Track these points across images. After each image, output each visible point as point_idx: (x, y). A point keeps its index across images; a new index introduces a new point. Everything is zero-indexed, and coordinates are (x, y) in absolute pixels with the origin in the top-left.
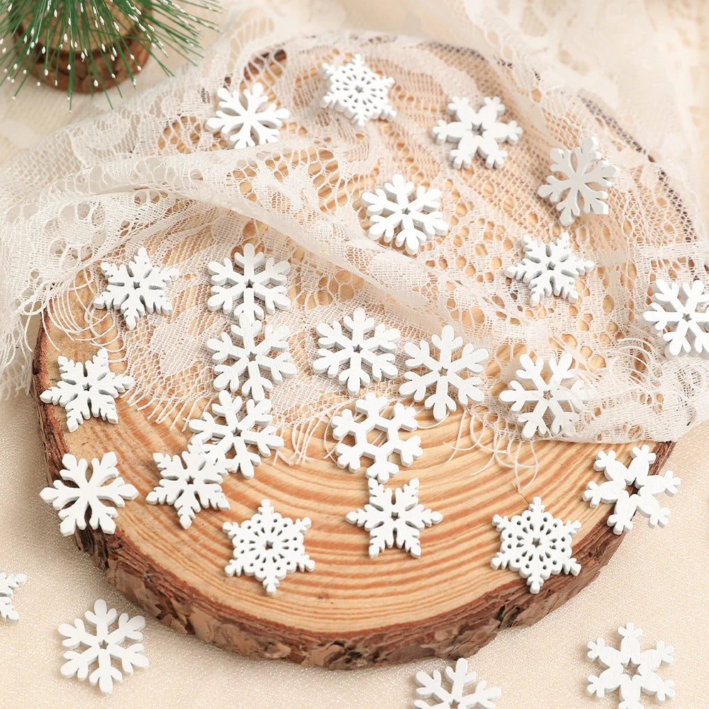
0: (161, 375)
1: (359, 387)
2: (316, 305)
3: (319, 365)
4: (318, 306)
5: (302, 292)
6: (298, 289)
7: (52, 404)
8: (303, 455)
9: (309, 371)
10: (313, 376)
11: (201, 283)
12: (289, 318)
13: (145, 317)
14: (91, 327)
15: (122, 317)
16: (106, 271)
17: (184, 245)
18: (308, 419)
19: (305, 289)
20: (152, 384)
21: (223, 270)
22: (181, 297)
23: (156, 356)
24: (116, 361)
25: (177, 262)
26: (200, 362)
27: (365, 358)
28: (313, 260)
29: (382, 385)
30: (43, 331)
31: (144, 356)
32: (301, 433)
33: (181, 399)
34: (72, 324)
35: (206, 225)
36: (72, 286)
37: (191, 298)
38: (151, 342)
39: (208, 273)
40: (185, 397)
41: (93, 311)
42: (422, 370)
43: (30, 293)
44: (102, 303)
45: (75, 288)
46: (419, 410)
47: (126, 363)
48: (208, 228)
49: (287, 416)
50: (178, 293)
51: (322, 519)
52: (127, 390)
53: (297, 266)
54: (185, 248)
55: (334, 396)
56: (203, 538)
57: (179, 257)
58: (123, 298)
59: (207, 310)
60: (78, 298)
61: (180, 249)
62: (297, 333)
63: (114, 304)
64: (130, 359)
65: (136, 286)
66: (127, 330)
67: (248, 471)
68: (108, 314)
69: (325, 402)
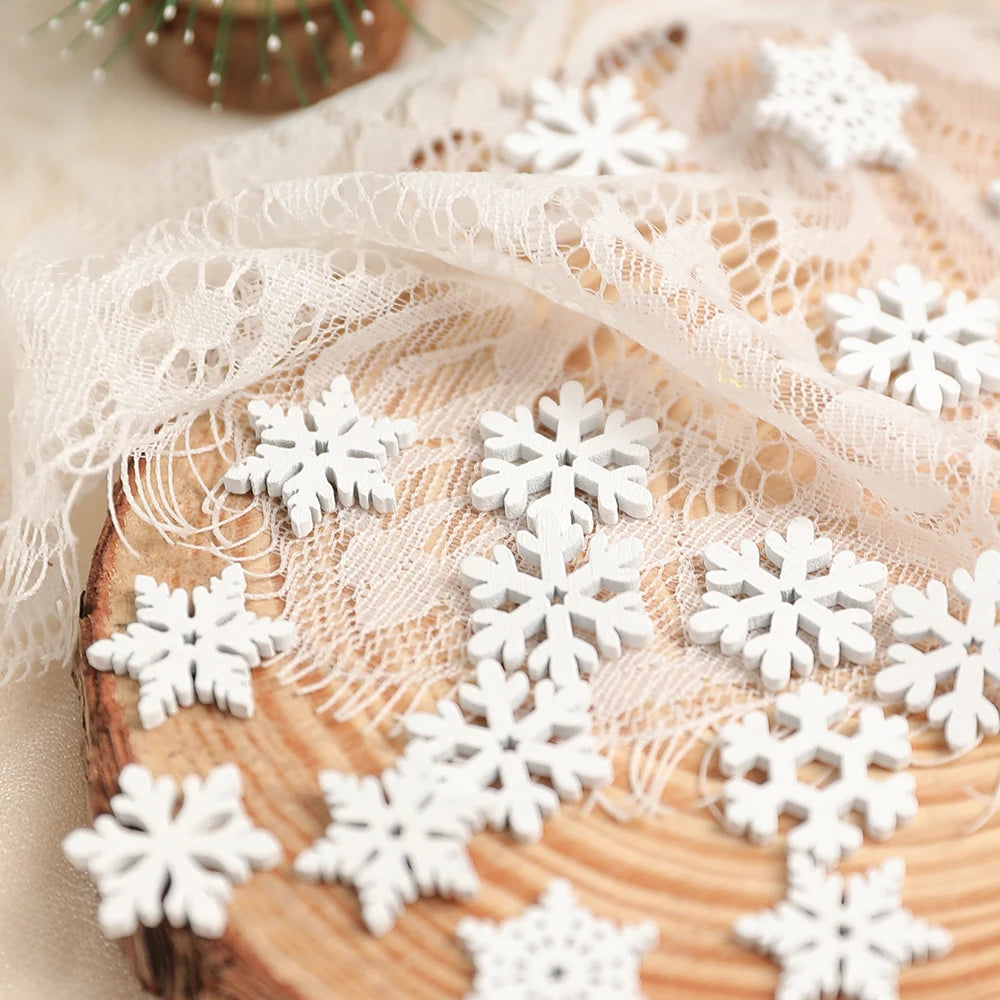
0: (356, 628)
1: (789, 676)
2: (707, 512)
3: (702, 624)
4: (713, 513)
5: (681, 485)
6: (673, 480)
7: (112, 672)
8: (652, 803)
9: (682, 639)
10: (690, 650)
11: (461, 456)
12: (647, 534)
13: (335, 515)
14: (216, 524)
15: (284, 512)
16: (258, 418)
17: (434, 382)
18: (670, 732)
19: (688, 479)
20: (333, 645)
21: (512, 428)
22: (416, 482)
23: (349, 590)
24: (263, 596)
25: (417, 412)
26: (445, 608)
27: (805, 615)
28: (709, 422)
29: (837, 674)
30: (111, 528)
31: (324, 590)
32: (651, 761)
33: (394, 678)
34: (174, 516)
35: (484, 343)
36: (180, 445)
37: (437, 485)
38: (342, 562)
39: (478, 436)
40: (403, 674)
41: (223, 497)
42: (927, 643)
43: (86, 429)
44: (243, 478)
45: (189, 452)
46: (915, 728)
47: (281, 603)
48: (488, 352)
49: (625, 722)
50: (411, 473)
51: (683, 933)
52: (278, 652)
53: (672, 436)
54: (436, 388)
55: (730, 688)
56: (415, 956)
57: (420, 405)
58: (289, 469)
59: (471, 508)
60: (194, 469)
61: (422, 391)
62: (663, 562)
63: (268, 481)
64: (292, 592)
65: (321, 449)
66: (292, 537)
67: (527, 824)
68: (255, 504)
69: (711, 700)
